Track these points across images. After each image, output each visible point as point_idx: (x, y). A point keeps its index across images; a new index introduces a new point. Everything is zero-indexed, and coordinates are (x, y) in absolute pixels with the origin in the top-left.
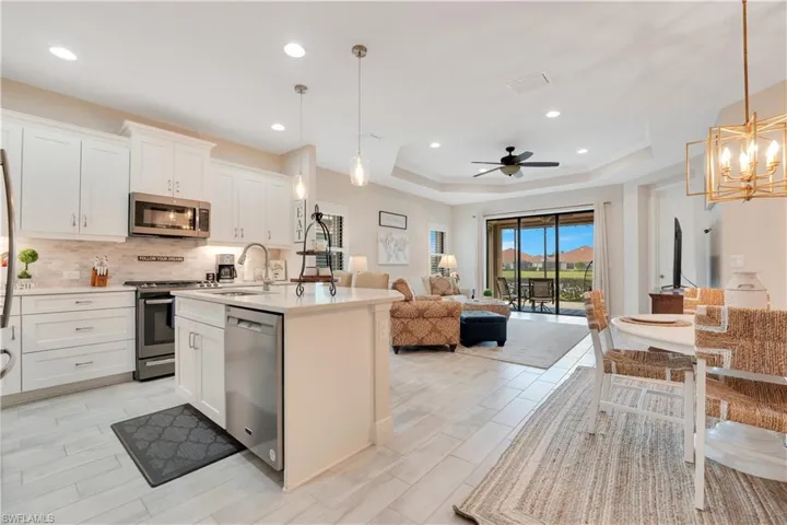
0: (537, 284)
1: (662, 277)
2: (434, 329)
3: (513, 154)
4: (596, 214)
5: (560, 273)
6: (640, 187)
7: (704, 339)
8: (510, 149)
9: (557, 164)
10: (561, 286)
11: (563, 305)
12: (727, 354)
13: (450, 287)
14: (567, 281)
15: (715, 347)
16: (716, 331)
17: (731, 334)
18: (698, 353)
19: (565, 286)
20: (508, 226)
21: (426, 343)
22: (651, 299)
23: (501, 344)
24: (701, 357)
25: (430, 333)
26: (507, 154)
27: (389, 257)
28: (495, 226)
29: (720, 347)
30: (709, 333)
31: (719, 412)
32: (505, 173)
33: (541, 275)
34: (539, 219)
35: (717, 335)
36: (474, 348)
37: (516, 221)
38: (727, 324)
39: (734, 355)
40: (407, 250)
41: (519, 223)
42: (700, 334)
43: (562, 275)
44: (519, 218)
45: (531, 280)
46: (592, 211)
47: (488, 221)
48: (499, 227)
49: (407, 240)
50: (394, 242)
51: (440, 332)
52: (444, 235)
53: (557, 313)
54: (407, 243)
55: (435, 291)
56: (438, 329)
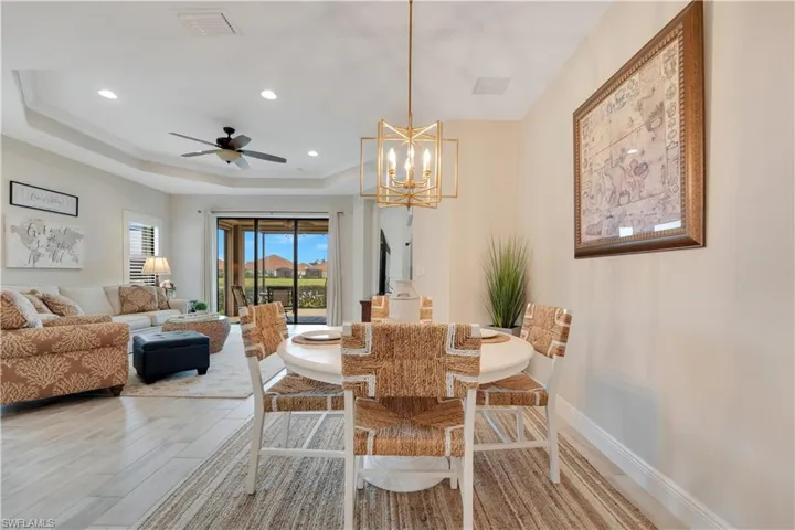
0: (276, 293)
2: (77, 368)
3: (232, 136)
4: (330, 223)
7: (351, 364)
8: (230, 130)
9: (283, 161)
11: (301, 312)
12: (371, 380)
13: (153, 299)
14: (308, 289)
15: (360, 373)
16: (361, 354)
17: (376, 356)
18: (345, 383)
19: (314, 294)
20: (247, 228)
21: (57, 392)
22: (360, 306)
23: (202, 371)
24: (347, 388)
25: (67, 375)
26: (226, 135)
27: (36, 257)
28: (236, 227)
29: (365, 373)
30: (355, 358)
31: (365, 448)
32: (222, 158)
34: (281, 223)
35: (362, 359)
36: (157, 385)
37: (252, 223)
38: (371, 343)
39: (377, 379)
40: (79, 247)
41: (256, 224)
42: (345, 357)
43: (301, 282)
44: (256, 220)
45: (270, 288)
46: (327, 220)
47: (218, 218)
48: (240, 228)
49: (80, 232)
50: (48, 234)
51: (88, 371)
52: (156, 231)
53: (296, 323)
54: (80, 237)
55: (128, 307)
56: (85, 368)
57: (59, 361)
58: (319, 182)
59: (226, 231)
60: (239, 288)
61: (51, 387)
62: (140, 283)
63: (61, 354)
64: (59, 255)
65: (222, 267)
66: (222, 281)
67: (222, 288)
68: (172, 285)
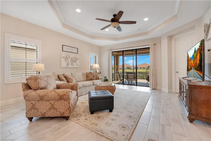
0: (129, 74)
1: (177, 72)
2: (53, 107)
5: (137, 70)
6: (168, 36)
8: (115, 16)
10: (138, 74)
11: (139, 81)
13: (94, 76)
14: (140, 73)
19: (139, 74)
20: (120, 55)
23: (111, 111)
27: (68, 64)
33: (131, 71)
34: (130, 52)
40: (78, 62)
41: (123, 53)
44: (123, 51)
45: (127, 73)
46: (149, 48)
47: (112, 52)
48: (118, 55)
49: (78, 58)
50: (71, 58)
51: (56, 109)
52: (97, 57)
53: (137, 85)
54: (78, 59)
55: (88, 78)
56: (55, 107)
57: (48, 103)
58: (146, 33)
59: (114, 56)
60: (118, 73)
61: (45, 113)
62: (92, 71)
63: (48, 101)
64: (73, 64)
65: (113, 67)
66: (113, 70)
67: (113, 72)
68: (100, 72)
